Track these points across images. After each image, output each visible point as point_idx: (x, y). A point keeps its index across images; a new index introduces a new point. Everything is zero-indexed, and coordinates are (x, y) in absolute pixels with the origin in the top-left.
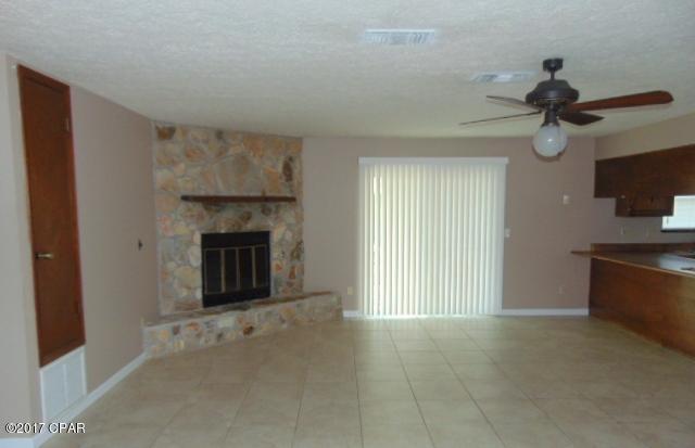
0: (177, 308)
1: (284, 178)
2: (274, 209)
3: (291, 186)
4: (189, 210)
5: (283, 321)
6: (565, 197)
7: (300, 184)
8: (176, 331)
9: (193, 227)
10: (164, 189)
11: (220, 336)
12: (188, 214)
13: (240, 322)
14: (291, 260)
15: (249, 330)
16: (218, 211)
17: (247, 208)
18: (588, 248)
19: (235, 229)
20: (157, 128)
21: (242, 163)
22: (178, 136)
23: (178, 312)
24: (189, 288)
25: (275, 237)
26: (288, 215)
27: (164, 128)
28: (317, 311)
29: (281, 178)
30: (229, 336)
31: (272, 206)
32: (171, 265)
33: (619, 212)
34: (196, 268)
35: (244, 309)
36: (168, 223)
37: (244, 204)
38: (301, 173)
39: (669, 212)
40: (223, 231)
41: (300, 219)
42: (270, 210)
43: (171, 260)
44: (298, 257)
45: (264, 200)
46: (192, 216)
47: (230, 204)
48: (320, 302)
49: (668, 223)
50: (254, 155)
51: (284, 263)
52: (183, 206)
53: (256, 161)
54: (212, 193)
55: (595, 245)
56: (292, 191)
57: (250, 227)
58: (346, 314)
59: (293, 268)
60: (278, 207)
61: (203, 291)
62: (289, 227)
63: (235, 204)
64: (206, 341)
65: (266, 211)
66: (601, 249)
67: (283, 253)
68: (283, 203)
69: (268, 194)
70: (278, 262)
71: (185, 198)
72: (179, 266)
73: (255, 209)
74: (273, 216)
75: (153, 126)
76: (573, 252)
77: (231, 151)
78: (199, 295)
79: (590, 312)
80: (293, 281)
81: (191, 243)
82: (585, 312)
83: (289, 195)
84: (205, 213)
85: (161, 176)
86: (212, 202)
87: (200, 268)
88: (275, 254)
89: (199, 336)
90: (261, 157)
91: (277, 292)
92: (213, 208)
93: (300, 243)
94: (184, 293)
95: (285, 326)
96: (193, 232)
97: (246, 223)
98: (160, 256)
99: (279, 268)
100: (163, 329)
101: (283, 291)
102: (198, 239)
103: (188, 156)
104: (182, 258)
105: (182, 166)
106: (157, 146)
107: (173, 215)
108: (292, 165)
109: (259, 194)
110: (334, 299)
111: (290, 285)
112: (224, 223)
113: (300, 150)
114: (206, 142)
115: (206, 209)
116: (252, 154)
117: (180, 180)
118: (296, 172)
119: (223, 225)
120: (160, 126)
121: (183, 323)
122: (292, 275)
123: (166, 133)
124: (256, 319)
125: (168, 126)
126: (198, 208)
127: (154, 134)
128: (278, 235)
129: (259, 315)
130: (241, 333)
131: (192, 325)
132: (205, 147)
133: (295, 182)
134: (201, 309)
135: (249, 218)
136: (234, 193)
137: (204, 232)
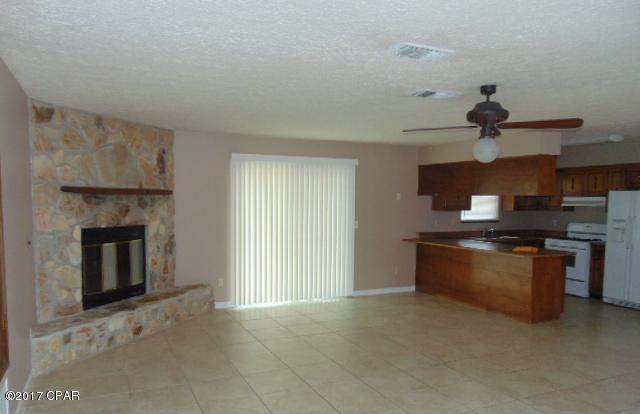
0: (58, 313)
1: (158, 170)
2: (149, 201)
3: (165, 178)
4: (69, 202)
5: (167, 318)
6: (399, 195)
7: (172, 176)
8: (67, 339)
9: (73, 221)
10: (41, 178)
11: (111, 339)
12: (68, 206)
13: (130, 322)
14: (166, 254)
15: (138, 330)
16: (98, 204)
17: (125, 201)
18: (415, 236)
19: (113, 224)
20: (34, 107)
21: (122, 153)
22: (56, 118)
23: (58, 318)
24: (69, 290)
25: (150, 232)
26: (162, 209)
27: (42, 108)
28: (195, 304)
29: (155, 169)
30: (119, 340)
31: (147, 198)
32: (49, 265)
33: (436, 207)
34: (76, 267)
35: (132, 308)
36: (47, 217)
37: (123, 196)
38: (172, 166)
39: (468, 207)
40: (103, 226)
41: (172, 212)
42: (146, 204)
43: (49, 259)
44: (171, 251)
45: (140, 192)
46: (72, 209)
47: (110, 197)
48: (196, 295)
49: (466, 216)
50: (132, 146)
51: (159, 256)
52: (62, 197)
53: (133, 152)
54: (92, 184)
55: (421, 234)
56: (165, 184)
57: (127, 221)
58: (218, 305)
59: (166, 262)
60: (153, 200)
61: (83, 293)
62: (163, 220)
63: (114, 197)
64: (98, 347)
65: (142, 204)
66: (424, 236)
67: (158, 247)
68: (157, 197)
69: (145, 187)
70: (154, 257)
71: (65, 189)
72: (58, 265)
73: (133, 201)
74: (149, 208)
75: (30, 105)
76: (405, 240)
77: (111, 140)
78: (79, 296)
79: (417, 289)
80: (166, 275)
81: (71, 239)
82: (412, 288)
83: (162, 188)
84: (85, 206)
85: (39, 162)
86: (92, 194)
87: (80, 267)
88: (151, 248)
89: (90, 342)
90: (138, 147)
91: (153, 288)
92: (93, 200)
93: (173, 236)
94: (64, 295)
95: (169, 322)
96: (73, 228)
97: (124, 216)
98: (37, 255)
99: (154, 263)
100: (53, 339)
101: (158, 287)
102: (77, 234)
103: (67, 142)
104: (61, 256)
105: (61, 153)
106: (33, 128)
107: (52, 208)
108: (164, 156)
109: (136, 187)
110: (208, 292)
111: (164, 279)
112: (104, 216)
113: (171, 143)
114: (86, 128)
115: (87, 202)
116: (129, 144)
117: (58, 169)
118: (168, 164)
119: (103, 219)
120: (38, 106)
121: (74, 329)
122: (166, 270)
123: (45, 114)
124: (144, 318)
125: (46, 106)
126: (78, 199)
127: (32, 114)
128: (153, 229)
129: (147, 313)
130: (131, 334)
131: (83, 330)
132: (84, 134)
133: (168, 174)
134: (81, 312)
135: (127, 211)
136: (113, 185)
137: (85, 227)
